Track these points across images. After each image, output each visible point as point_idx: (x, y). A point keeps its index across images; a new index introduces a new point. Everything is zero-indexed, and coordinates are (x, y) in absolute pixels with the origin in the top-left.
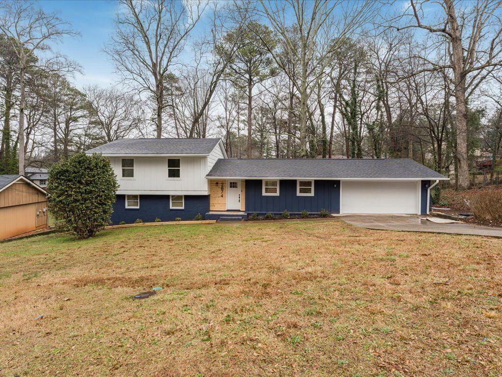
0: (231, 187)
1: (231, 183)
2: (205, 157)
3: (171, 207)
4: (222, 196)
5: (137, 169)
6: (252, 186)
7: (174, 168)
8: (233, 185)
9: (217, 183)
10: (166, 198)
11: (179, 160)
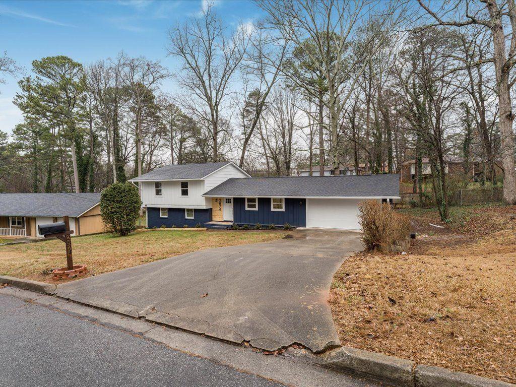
0: (227, 202)
1: (226, 199)
2: (203, 181)
3: (186, 217)
4: (220, 210)
5: (164, 190)
6: (238, 202)
7: (185, 188)
8: (228, 201)
9: (217, 200)
10: (183, 210)
11: (187, 183)
